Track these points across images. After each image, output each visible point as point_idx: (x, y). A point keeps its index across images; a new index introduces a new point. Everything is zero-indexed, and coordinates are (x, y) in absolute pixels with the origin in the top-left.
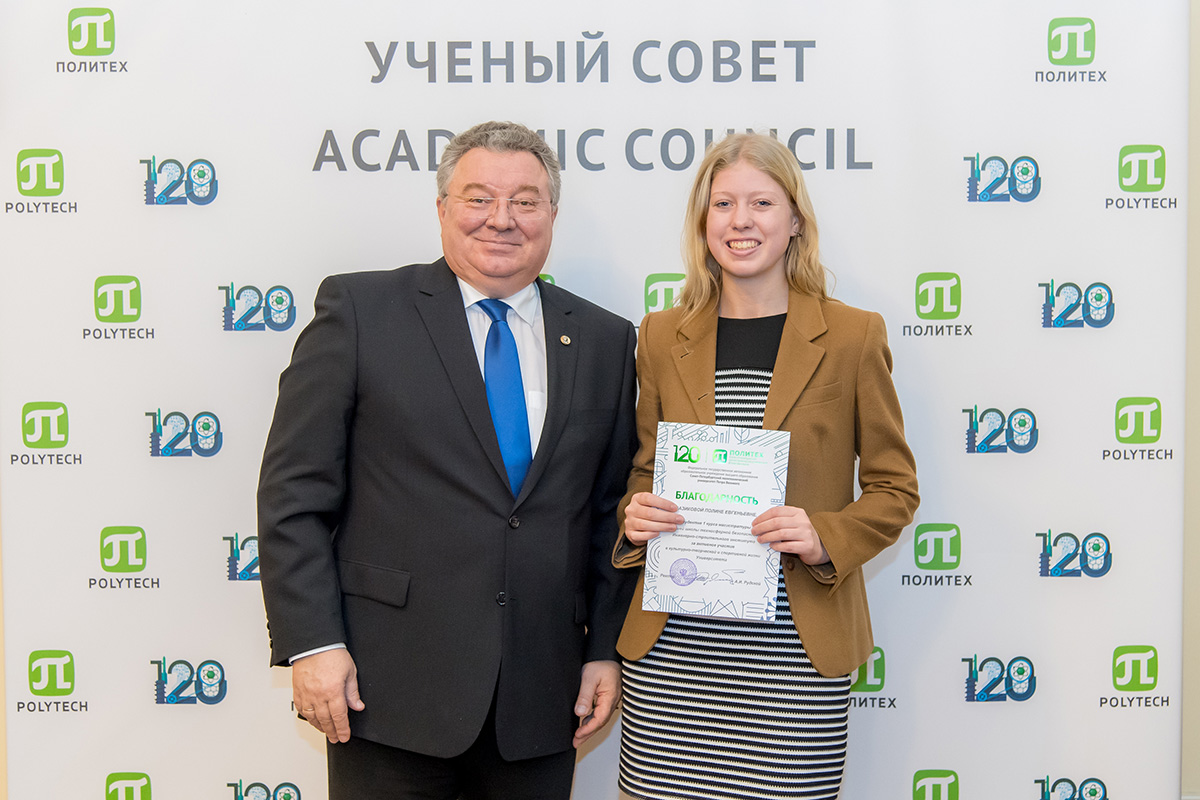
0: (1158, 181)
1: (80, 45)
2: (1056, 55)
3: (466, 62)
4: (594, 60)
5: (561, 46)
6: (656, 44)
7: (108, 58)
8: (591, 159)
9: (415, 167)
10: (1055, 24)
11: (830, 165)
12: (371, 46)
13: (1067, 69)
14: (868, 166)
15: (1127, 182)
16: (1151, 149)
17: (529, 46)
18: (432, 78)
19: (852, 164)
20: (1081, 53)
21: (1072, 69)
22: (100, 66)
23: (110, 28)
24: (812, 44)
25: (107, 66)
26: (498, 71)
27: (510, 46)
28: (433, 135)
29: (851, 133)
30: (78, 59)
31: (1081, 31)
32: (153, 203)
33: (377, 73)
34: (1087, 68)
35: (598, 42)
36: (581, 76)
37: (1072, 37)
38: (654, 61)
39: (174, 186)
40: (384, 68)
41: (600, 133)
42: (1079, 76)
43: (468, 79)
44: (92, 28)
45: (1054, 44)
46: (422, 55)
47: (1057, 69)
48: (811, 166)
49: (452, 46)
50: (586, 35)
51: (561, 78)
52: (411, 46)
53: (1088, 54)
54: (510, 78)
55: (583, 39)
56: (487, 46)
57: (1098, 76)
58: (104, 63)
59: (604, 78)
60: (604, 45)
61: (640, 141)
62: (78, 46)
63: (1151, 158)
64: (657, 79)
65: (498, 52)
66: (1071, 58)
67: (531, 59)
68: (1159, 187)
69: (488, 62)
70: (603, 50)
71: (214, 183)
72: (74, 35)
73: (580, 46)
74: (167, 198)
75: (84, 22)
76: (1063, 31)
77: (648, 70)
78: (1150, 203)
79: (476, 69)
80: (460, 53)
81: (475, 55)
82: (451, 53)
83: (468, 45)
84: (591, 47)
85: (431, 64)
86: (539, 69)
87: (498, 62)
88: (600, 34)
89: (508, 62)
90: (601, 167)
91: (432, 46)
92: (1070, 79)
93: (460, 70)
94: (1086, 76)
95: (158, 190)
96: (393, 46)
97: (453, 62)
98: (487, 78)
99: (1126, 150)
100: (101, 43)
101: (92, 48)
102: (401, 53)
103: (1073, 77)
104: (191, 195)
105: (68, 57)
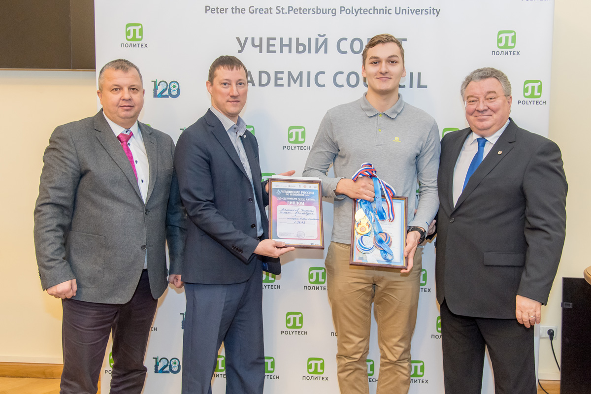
0: (539, 94)
1: (130, 37)
2: (500, 45)
3: (274, 45)
4: (322, 45)
5: (309, 39)
6: (346, 39)
7: (140, 42)
8: (320, 82)
9: (254, 85)
10: (500, 33)
11: (411, 86)
12: (238, 39)
13: (504, 50)
14: (426, 87)
15: (526, 94)
16: (536, 81)
17: (298, 39)
18: (261, 51)
19: (419, 86)
20: (510, 44)
21: (506, 50)
22: (137, 45)
23: (141, 31)
24: (405, 40)
25: (140, 45)
26: (286, 49)
27: (290, 39)
28: (260, 73)
29: (419, 74)
30: (129, 43)
31: (510, 35)
32: (156, 97)
33: (240, 49)
34: (512, 50)
35: (324, 38)
36: (317, 51)
37: (507, 38)
38: (345, 46)
39: (164, 91)
40: (243, 47)
41: (324, 73)
42: (509, 53)
43: (274, 52)
44: (135, 31)
45: (499, 41)
46: (257, 43)
47: (500, 50)
48: (404, 87)
49: (269, 39)
50: (319, 35)
51: (309, 52)
52: (253, 39)
53: (513, 45)
54: (290, 52)
55: (318, 37)
56: (281, 39)
57: (516, 53)
58: (139, 44)
59: (326, 52)
60: (326, 39)
61: (339, 76)
62: (129, 37)
63: (536, 85)
64: (346, 52)
65: (286, 42)
66: (506, 46)
67: (298, 44)
68: (539, 97)
69: (282, 45)
70: (325, 41)
71: (179, 90)
72: (128, 33)
73: (317, 39)
74: (161, 95)
75: (131, 28)
76: (503, 36)
77: (343, 49)
78: (535, 102)
79: (277, 48)
80: (271, 42)
81: (277, 43)
82: (268, 42)
83: (274, 39)
84: (321, 40)
85: (260, 46)
86: (301, 48)
87: (286, 45)
88: (324, 35)
89: (290, 45)
90: (324, 86)
91: (261, 39)
92: (505, 54)
93: (271, 48)
94: (512, 53)
95: (158, 92)
96: (246, 39)
97: (269, 45)
98: (281, 51)
99: (527, 82)
100: (138, 37)
101: (134, 39)
102: (249, 42)
103: (506, 53)
104: (170, 94)
105: (126, 42)
